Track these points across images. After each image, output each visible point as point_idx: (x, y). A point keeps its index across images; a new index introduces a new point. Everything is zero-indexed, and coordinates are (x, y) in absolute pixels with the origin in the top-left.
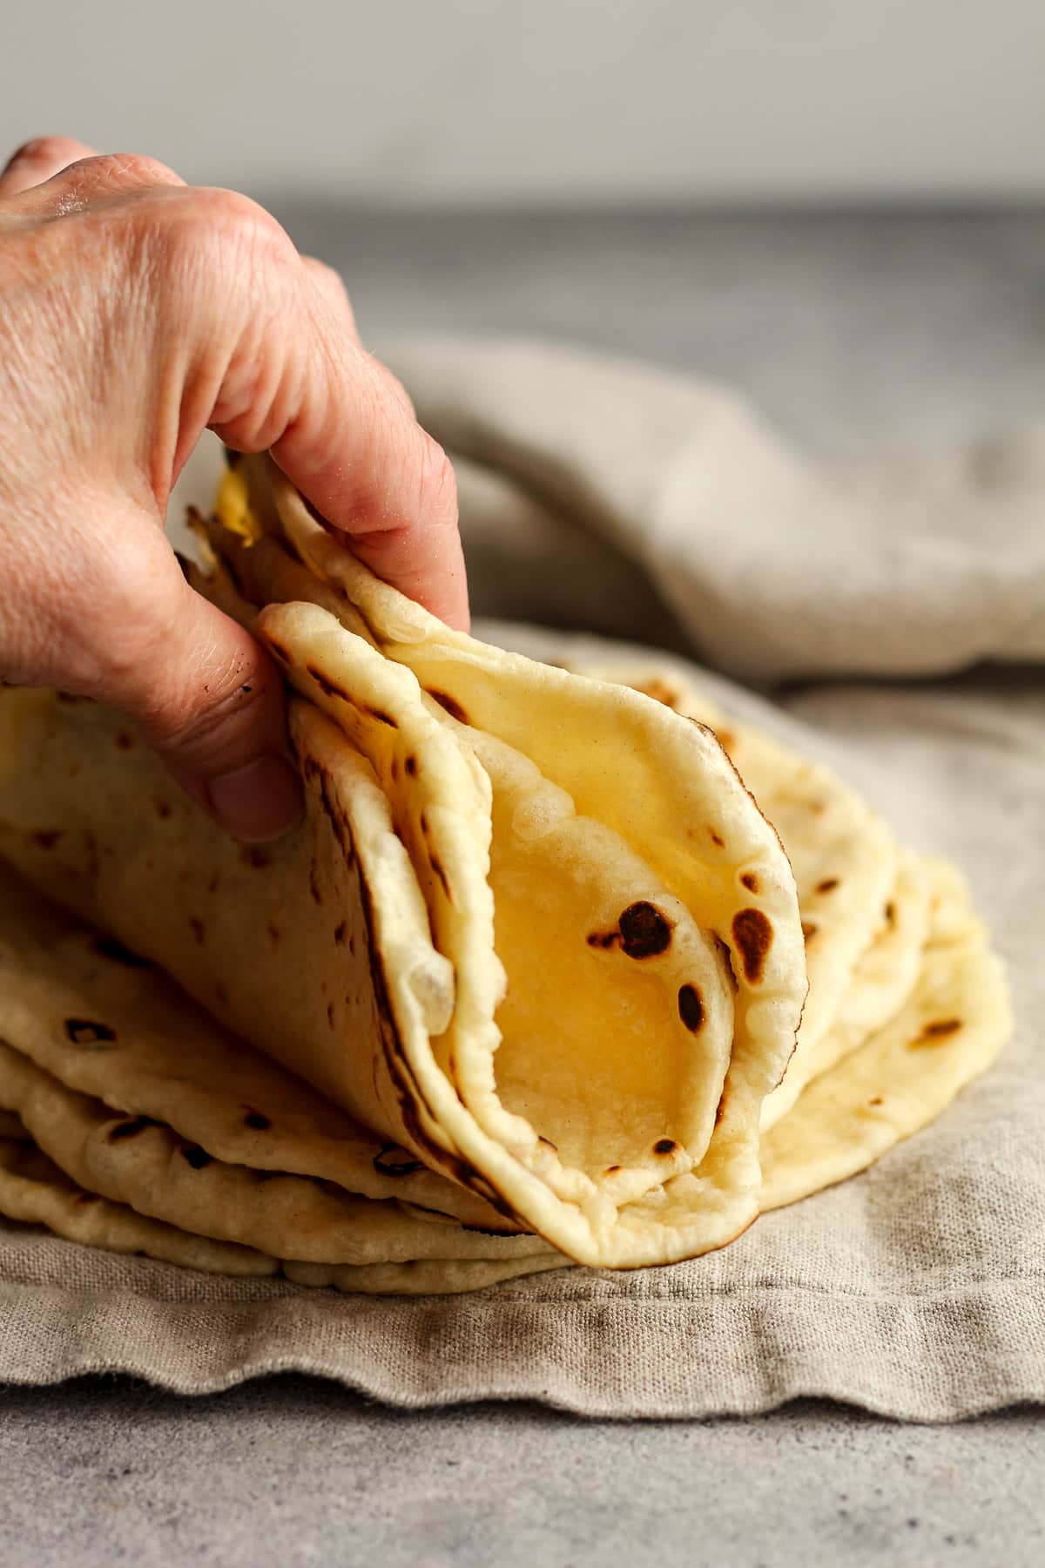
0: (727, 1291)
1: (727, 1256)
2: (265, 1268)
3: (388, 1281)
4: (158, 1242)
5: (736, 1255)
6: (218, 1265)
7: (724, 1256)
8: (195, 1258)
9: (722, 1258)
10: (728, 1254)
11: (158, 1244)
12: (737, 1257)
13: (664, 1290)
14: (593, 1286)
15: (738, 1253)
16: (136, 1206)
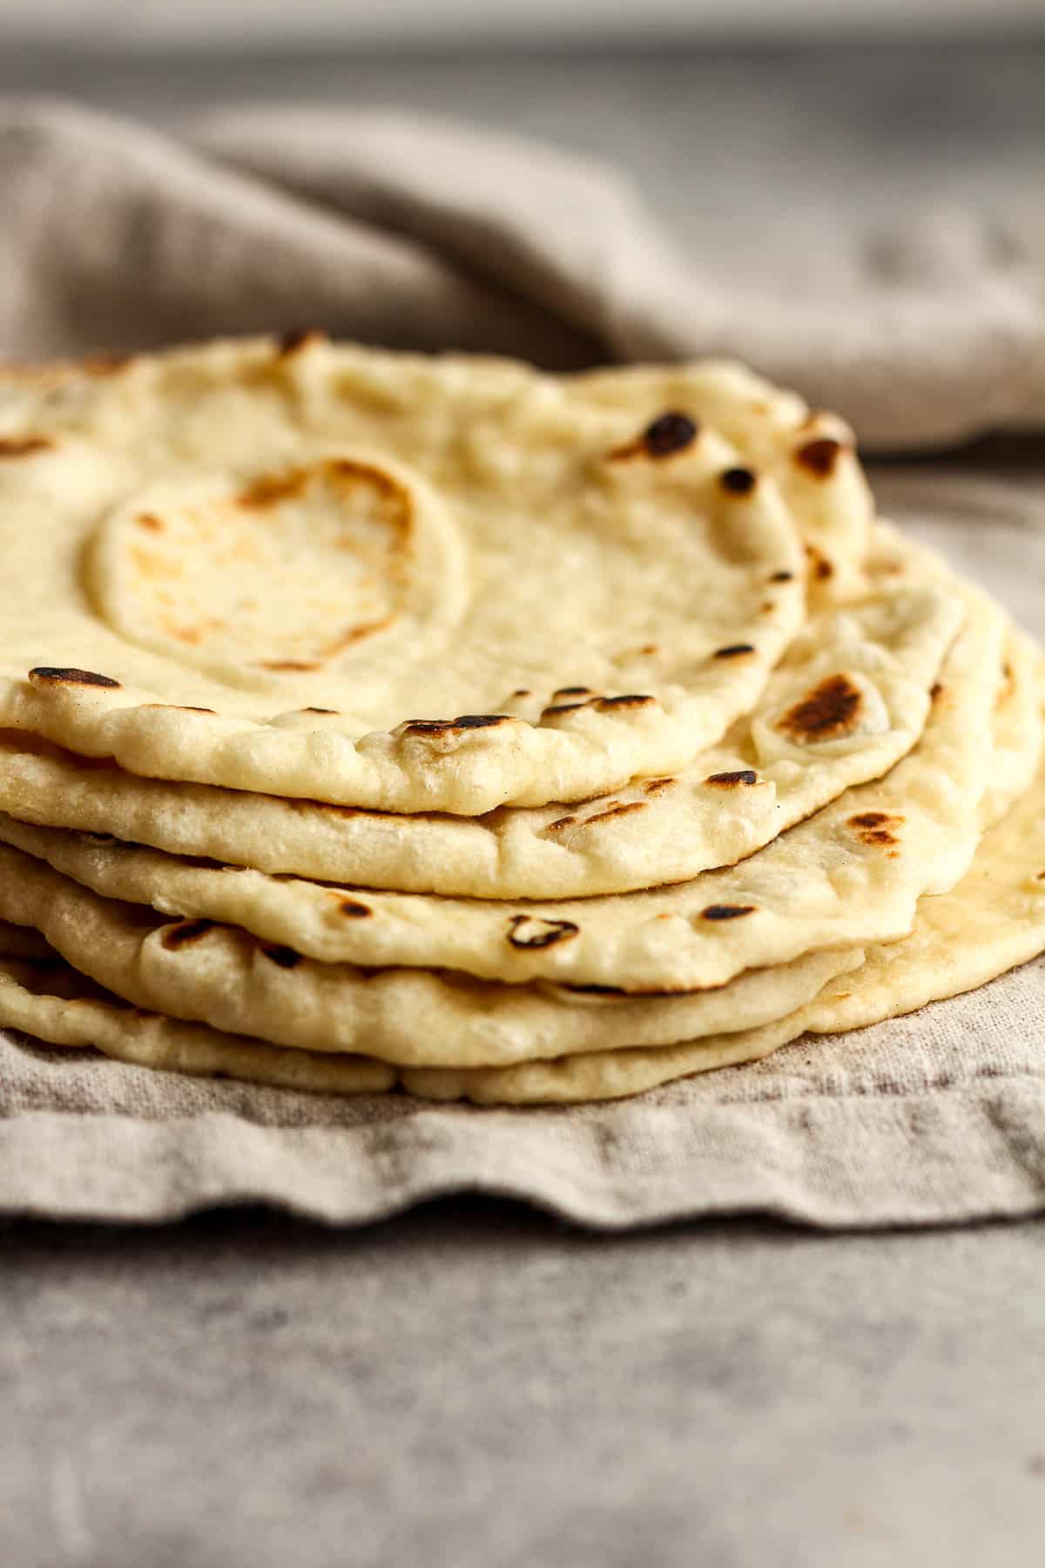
0: (944, 1082)
1: (929, 1044)
2: (381, 1081)
3: (538, 1084)
4: (244, 1059)
5: (940, 1043)
6: (322, 1081)
7: (927, 1045)
8: (294, 1074)
9: (926, 1048)
10: (931, 1042)
11: (242, 1061)
12: (943, 1045)
13: (868, 1084)
14: (781, 1083)
15: (942, 1040)
16: (214, 1021)
